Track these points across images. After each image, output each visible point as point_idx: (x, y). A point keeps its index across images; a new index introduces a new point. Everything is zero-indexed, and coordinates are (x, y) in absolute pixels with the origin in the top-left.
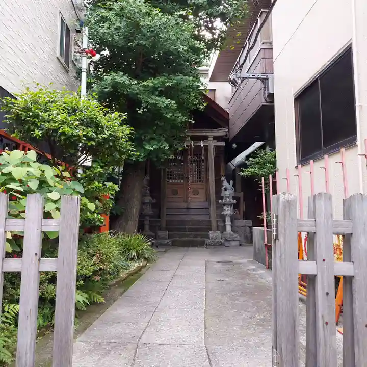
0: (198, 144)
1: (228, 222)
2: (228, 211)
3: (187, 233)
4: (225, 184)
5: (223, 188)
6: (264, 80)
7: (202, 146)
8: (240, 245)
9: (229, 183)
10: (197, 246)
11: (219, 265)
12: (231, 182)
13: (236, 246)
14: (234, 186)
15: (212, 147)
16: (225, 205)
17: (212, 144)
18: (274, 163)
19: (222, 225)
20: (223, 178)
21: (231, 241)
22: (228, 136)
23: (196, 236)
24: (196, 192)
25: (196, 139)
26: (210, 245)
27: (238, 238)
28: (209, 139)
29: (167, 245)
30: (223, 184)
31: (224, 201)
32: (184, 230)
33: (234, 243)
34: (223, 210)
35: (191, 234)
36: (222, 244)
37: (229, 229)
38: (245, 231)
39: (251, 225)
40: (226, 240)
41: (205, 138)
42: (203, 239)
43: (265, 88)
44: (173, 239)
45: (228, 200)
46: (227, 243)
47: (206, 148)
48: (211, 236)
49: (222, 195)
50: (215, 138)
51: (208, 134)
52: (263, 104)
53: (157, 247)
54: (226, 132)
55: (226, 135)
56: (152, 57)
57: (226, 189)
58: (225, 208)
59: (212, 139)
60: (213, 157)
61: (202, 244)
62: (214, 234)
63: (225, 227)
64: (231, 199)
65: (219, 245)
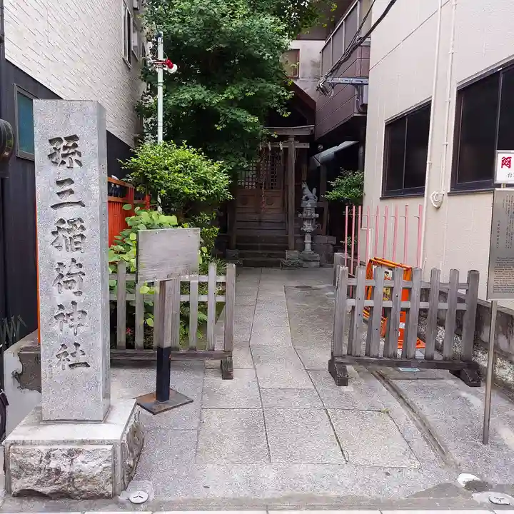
0: (275, 146)
1: (308, 240)
2: (308, 227)
3: (260, 252)
4: (307, 192)
6: (359, 87)
7: (281, 148)
8: (321, 266)
9: (311, 191)
10: (271, 267)
11: (298, 291)
12: (314, 190)
13: (315, 267)
14: (317, 194)
15: (294, 150)
16: (305, 219)
17: (294, 146)
18: (361, 187)
19: (301, 242)
20: (304, 185)
21: (311, 261)
23: (269, 255)
24: (270, 202)
26: (286, 266)
27: (318, 259)
28: (290, 139)
29: (238, 266)
30: (305, 193)
31: (304, 215)
32: (256, 248)
33: (314, 264)
34: (302, 225)
35: (265, 254)
36: (300, 266)
37: (308, 247)
38: (327, 249)
39: (334, 243)
40: (305, 260)
41: (285, 138)
42: (278, 259)
43: (359, 95)
44: (243, 259)
45: (309, 214)
46: (305, 264)
47: (286, 150)
48: (287, 256)
49: (303, 206)
51: (288, 133)
52: (356, 115)
54: (312, 130)
56: (232, 62)
57: (307, 199)
58: (305, 223)
59: (293, 139)
60: (294, 162)
61: (276, 265)
62: (292, 255)
63: (304, 245)
64: (313, 211)
65: (296, 267)
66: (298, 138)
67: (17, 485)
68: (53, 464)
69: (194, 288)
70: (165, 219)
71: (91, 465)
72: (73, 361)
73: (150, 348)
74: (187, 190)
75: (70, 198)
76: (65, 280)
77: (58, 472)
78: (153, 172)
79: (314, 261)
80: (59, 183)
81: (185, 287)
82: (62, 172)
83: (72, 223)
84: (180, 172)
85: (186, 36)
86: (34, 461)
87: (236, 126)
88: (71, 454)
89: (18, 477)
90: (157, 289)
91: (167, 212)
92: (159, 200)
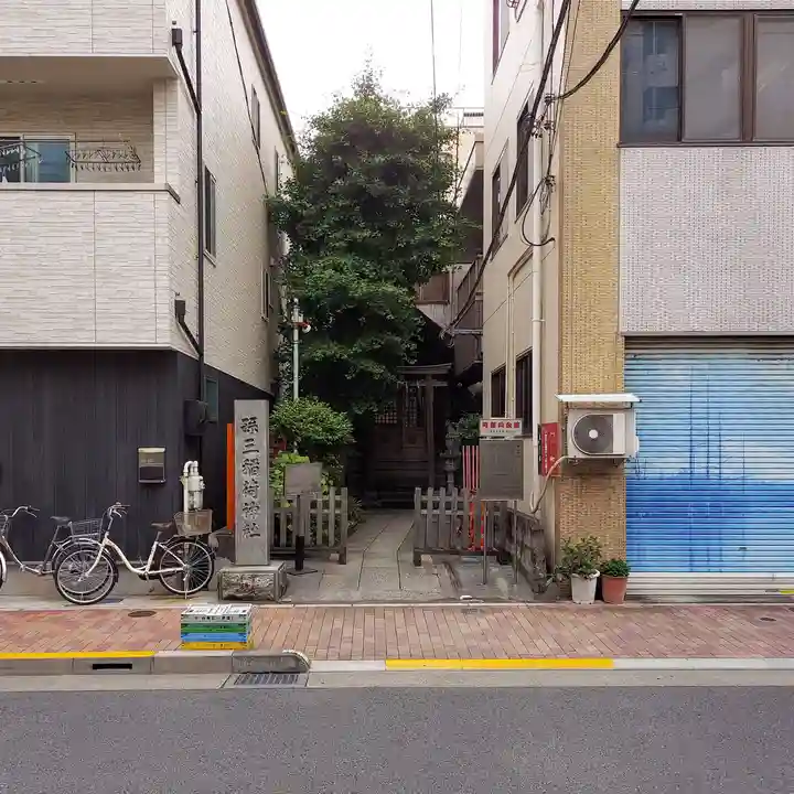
4: (451, 430)
6: (478, 337)
7: (419, 387)
15: (431, 388)
30: (448, 431)
31: (446, 454)
43: (478, 344)
45: (450, 453)
51: (425, 372)
52: (476, 362)
58: (447, 463)
59: (430, 378)
66: (435, 377)
67: (225, 594)
68: (244, 582)
69: (320, 505)
70: (300, 459)
71: (262, 582)
72: (252, 532)
73: (290, 546)
74: (317, 437)
75: (252, 448)
76: (248, 490)
77: (247, 585)
78: (291, 424)
80: (248, 440)
81: (314, 505)
82: (248, 435)
83: (253, 461)
84: (312, 423)
85: (318, 300)
86: (234, 581)
87: (365, 375)
88: (253, 577)
89: (226, 589)
90: (295, 504)
91: (302, 453)
92: (296, 444)
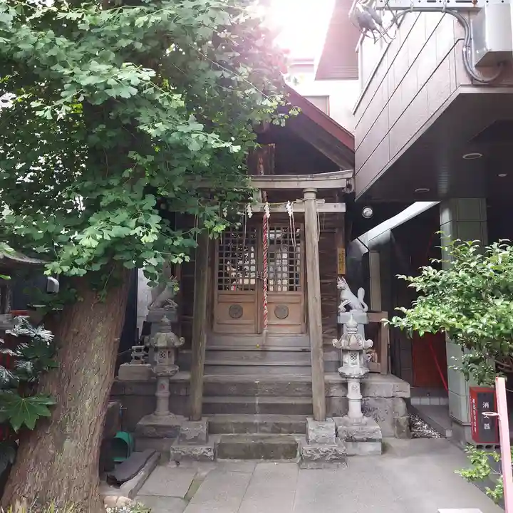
0: (280, 209)
1: (354, 394)
2: (353, 367)
4: (347, 295)
5: (341, 306)
7: (291, 214)
13: (373, 454)
14: (367, 299)
16: (346, 351)
17: (313, 208)
19: (340, 395)
20: (342, 284)
21: (362, 441)
22: (353, 188)
24: (282, 313)
25: (276, 196)
26: (309, 460)
27: (379, 435)
28: (307, 196)
29: (203, 459)
31: (344, 341)
33: (370, 447)
34: (341, 363)
35: (266, 424)
37: (355, 407)
38: (393, 409)
39: (407, 395)
40: (350, 439)
41: (297, 194)
42: (293, 438)
43: (467, 39)
45: (353, 340)
46: (351, 449)
47: (300, 218)
48: (312, 434)
49: (340, 321)
50: (321, 194)
51: (302, 185)
53: (178, 463)
54: (348, 179)
55: (349, 186)
57: (348, 308)
58: (347, 358)
59: (313, 195)
60: (316, 240)
61: (290, 452)
62: (320, 431)
63: (346, 402)
64: (361, 334)
65: (332, 461)
79: (369, 440)
